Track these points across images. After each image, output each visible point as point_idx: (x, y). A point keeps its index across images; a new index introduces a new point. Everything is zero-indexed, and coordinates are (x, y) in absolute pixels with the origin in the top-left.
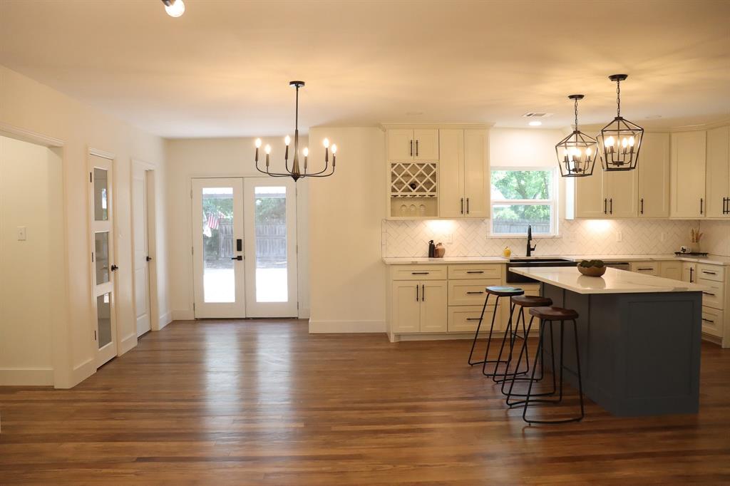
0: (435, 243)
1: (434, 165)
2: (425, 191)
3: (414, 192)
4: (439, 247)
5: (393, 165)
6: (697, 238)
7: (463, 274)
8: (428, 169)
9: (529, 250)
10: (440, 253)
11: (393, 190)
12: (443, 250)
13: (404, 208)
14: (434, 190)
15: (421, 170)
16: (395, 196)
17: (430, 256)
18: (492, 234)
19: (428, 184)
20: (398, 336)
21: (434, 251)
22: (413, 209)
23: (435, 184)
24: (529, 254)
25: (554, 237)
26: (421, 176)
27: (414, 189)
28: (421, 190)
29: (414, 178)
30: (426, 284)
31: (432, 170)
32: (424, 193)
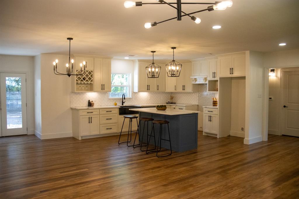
0: (90, 101)
1: (92, 71)
2: (88, 81)
3: (84, 82)
4: (92, 103)
5: (77, 71)
6: (172, 98)
7: (105, 112)
8: (90, 73)
9: (123, 103)
10: (93, 105)
11: (77, 81)
12: (94, 104)
13: (80, 88)
14: (92, 81)
15: (87, 73)
16: (77, 83)
17: (89, 106)
18: (110, 97)
19: (90, 78)
20: (82, 137)
21: (90, 104)
22: (83, 88)
23: (92, 79)
24: (123, 105)
25: (130, 98)
26: (87, 75)
27: (84, 80)
28: (87, 81)
29: (84, 76)
30: (92, 116)
31: (91, 73)
32: (87, 82)
